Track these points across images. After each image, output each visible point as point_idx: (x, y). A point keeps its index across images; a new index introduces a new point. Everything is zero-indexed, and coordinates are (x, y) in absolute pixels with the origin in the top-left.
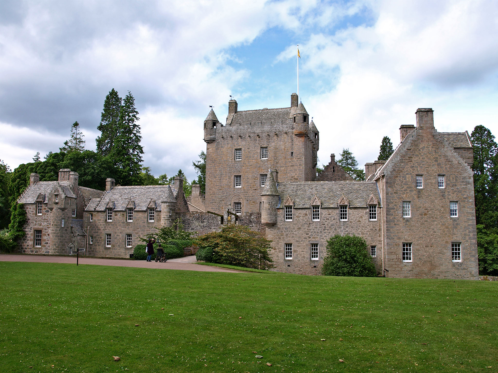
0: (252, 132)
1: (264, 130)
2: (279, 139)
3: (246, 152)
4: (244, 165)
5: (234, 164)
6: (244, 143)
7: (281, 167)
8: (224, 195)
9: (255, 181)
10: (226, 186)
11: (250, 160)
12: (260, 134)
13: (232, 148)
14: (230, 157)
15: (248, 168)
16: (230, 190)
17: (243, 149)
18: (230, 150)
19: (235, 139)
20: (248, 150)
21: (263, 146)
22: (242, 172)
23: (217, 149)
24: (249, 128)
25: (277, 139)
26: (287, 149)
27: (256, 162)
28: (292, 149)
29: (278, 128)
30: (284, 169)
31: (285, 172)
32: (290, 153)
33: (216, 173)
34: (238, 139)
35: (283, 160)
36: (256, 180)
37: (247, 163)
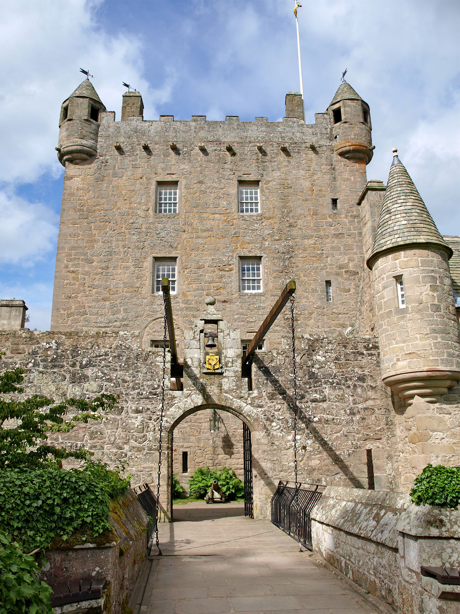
0: (211, 139)
1: (246, 137)
2: (293, 161)
3: (191, 191)
4: (186, 228)
5: (153, 223)
6: (186, 167)
7: (305, 237)
8: (116, 316)
9: (221, 277)
10: (125, 289)
11: (205, 215)
12: (235, 148)
13: (148, 179)
14: (140, 203)
15: (198, 237)
16: (138, 302)
17: (182, 183)
18: (141, 184)
19: (159, 156)
20: (199, 185)
21: (245, 178)
22: (179, 246)
23: (100, 179)
24: (202, 128)
25: (289, 161)
26: (320, 188)
27: (225, 221)
28: (334, 189)
29: (290, 135)
30: (315, 244)
31: (319, 252)
32: (330, 201)
33: (93, 247)
34: (167, 155)
35: (309, 218)
36: (227, 274)
37: (196, 222)
